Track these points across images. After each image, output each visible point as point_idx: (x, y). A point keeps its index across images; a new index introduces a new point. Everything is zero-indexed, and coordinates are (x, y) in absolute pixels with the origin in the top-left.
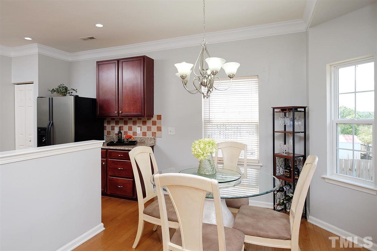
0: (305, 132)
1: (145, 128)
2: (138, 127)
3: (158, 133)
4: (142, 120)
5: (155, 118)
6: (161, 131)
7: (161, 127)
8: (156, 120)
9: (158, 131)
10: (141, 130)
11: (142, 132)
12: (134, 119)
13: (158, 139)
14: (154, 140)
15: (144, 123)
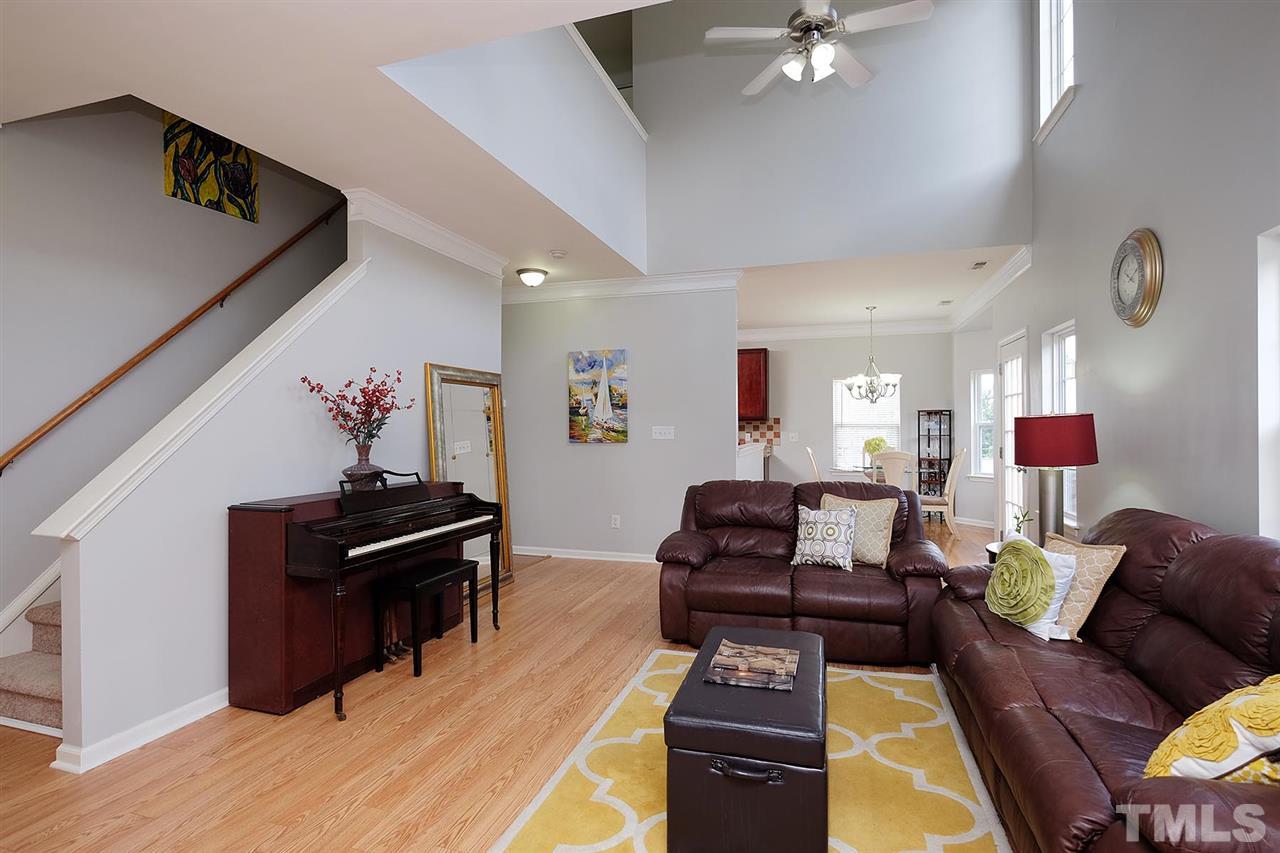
0: (950, 436)
1: (757, 435)
2: (747, 433)
3: (775, 440)
4: (753, 425)
5: (771, 422)
6: (780, 437)
7: (779, 432)
8: (773, 424)
9: (777, 437)
11: (752, 438)
13: (775, 447)
14: (770, 449)
15: (756, 428)
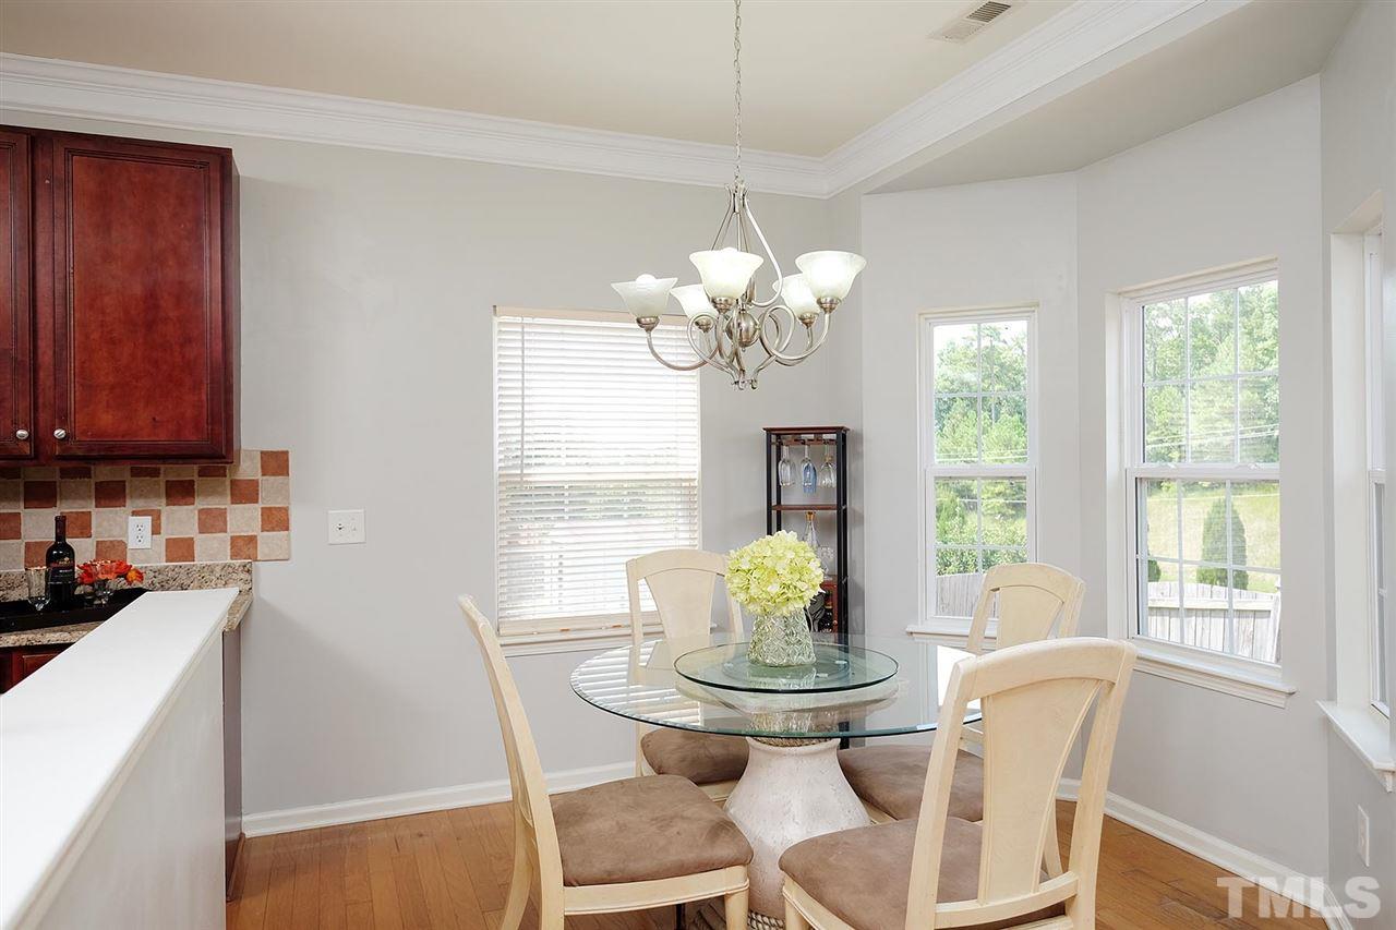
1: (182, 519)
2: (135, 513)
3: (268, 541)
4: (162, 480)
5: (247, 468)
6: (287, 529)
7: (286, 510)
8: (259, 477)
9: (273, 530)
10: (156, 530)
11: (162, 539)
12: (103, 473)
13: (266, 570)
14: (244, 576)
15: (180, 492)
